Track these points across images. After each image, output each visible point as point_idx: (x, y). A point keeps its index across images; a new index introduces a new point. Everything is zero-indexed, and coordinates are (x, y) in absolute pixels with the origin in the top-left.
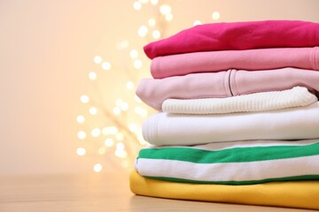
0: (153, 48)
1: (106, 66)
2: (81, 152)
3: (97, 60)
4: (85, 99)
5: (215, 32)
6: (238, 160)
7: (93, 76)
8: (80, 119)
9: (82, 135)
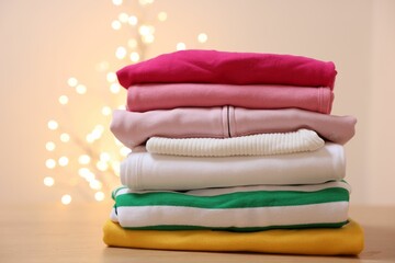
0: (130, 74)
1: (81, 90)
2: (49, 182)
3: (72, 82)
4: (53, 125)
5: (210, 62)
6: (243, 205)
7: (63, 100)
8: (50, 146)
9: (50, 164)
